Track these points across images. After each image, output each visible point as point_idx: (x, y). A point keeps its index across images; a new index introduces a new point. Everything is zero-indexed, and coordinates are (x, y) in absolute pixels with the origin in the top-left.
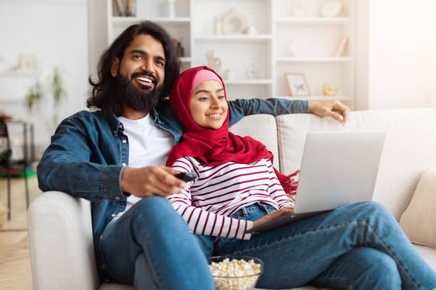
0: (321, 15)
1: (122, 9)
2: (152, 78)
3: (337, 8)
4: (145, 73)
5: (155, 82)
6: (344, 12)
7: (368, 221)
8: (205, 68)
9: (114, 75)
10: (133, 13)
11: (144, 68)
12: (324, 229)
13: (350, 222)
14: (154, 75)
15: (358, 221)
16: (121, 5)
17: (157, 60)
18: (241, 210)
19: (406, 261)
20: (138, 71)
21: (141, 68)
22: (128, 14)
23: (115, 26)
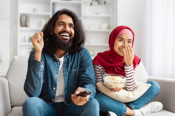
2: (69, 34)
3: (106, 26)
4: (65, 31)
5: (70, 36)
6: (109, 27)
8: (128, 28)
10: (28, 25)
11: (64, 29)
14: (69, 32)
16: (23, 22)
17: (70, 25)
20: (61, 31)
21: (63, 29)
22: (26, 26)
23: (21, 31)
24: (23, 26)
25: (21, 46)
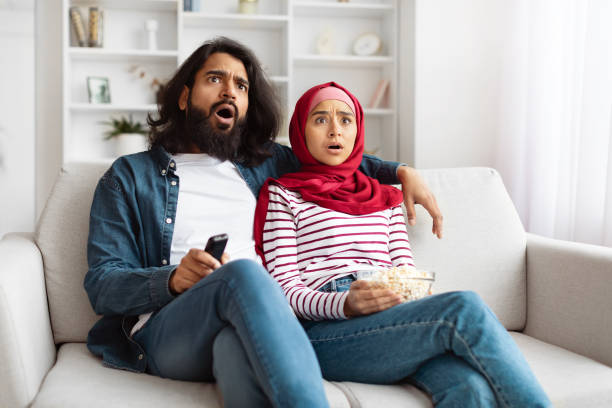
0: (353, 53)
1: (84, 38)
3: (374, 44)
6: (383, 50)
7: (455, 323)
8: (333, 84)
9: (183, 106)
10: (99, 42)
12: (405, 325)
13: (437, 319)
15: (446, 319)
16: (82, 31)
17: (239, 83)
18: (330, 283)
19: (500, 378)
22: (92, 44)
23: (74, 60)
24: (81, 45)
25: (74, 112)
